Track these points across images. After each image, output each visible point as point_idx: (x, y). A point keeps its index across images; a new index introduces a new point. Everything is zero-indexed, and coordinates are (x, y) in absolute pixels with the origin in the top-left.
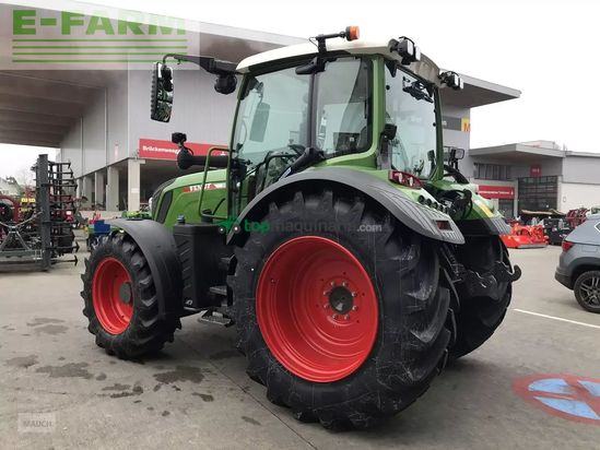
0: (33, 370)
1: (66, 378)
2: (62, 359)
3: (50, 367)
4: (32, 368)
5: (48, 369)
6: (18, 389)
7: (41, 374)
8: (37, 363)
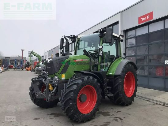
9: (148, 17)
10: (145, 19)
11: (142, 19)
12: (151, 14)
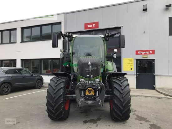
0: (151, 122)
1: (143, 117)
2: (141, 124)
3: (146, 122)
4: (151, 123)
5: (147, 121)
6: (156, 118)
7: (149, 120)
8: (150, 125)
9: (94, 25)
10: (91, 26)
11: (88, 25)
12: (97, 23)
